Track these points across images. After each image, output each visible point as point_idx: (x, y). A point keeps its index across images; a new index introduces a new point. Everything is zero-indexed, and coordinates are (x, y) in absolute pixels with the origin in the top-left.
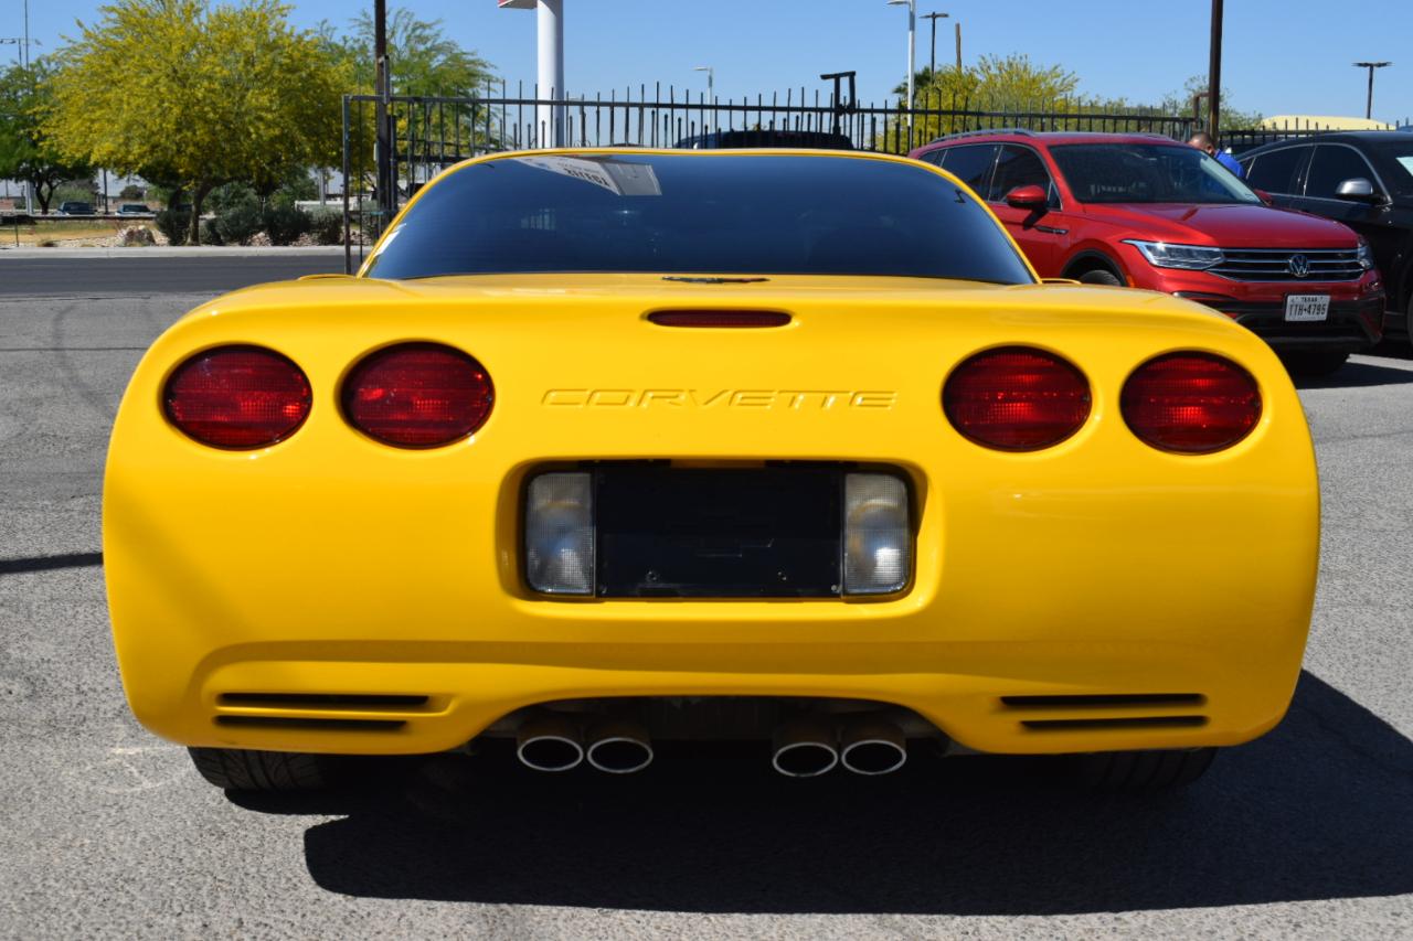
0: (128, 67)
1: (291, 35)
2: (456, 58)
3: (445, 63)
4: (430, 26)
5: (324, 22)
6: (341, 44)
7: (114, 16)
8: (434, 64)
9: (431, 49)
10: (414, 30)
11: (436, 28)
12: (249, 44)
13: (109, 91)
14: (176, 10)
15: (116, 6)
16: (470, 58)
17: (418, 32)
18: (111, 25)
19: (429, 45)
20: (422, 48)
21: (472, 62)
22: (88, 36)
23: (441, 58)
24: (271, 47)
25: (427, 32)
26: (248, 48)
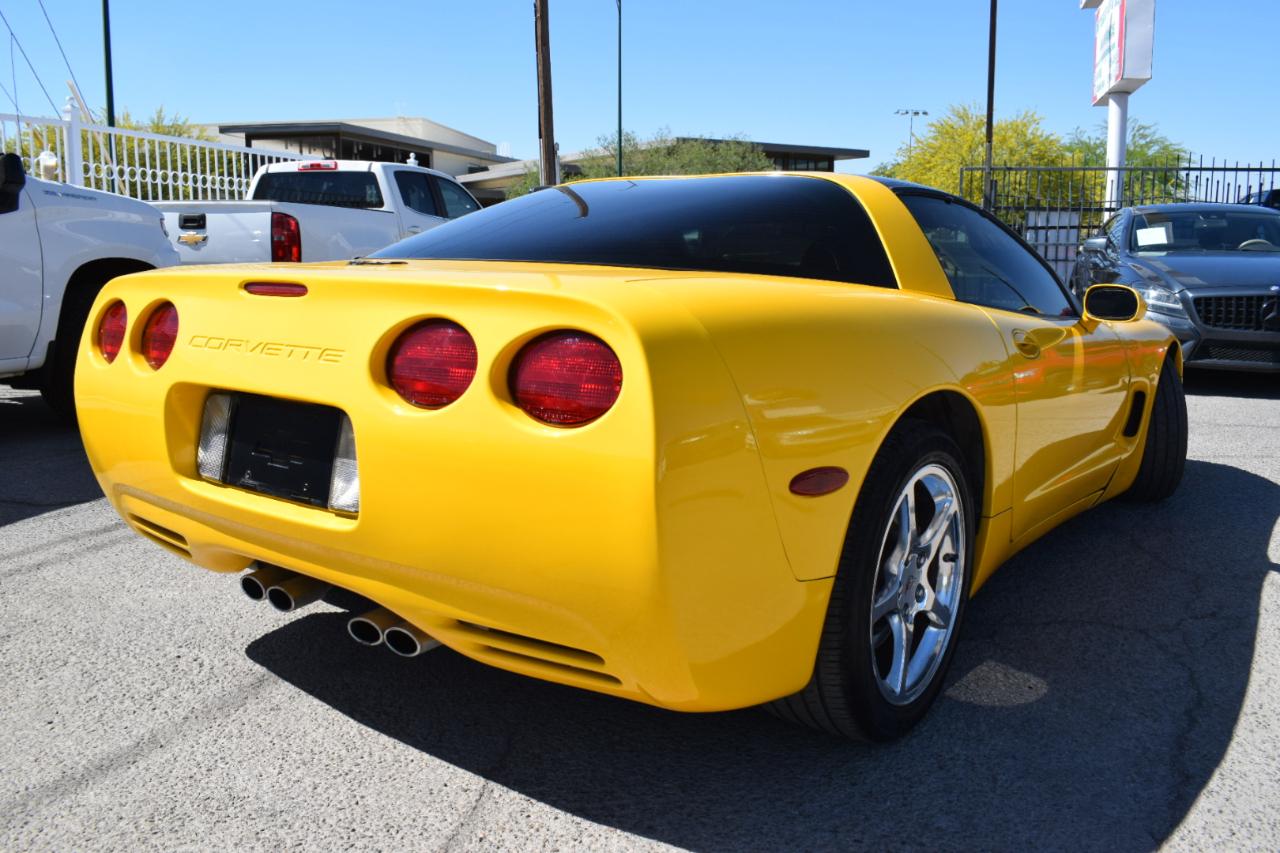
0: (937, 159)
1: (1041, 136)
2: (1165, 148)
3: (1158, 152)
4: (1149, 128)
5: (1078, 128)
6: (1088, 141)
7: (933, 129)
8: (1151, 152)
9: (1151, 142)
10: (1138, 130)
11: (1153, 129)
12: (1012, 143)
13: (925, 174)
14: (971, 124)
15: (935, 123)
16: (1176, 147)
17: (1141, 132)
18: (932, 134)
19: (1148, 140)
20: (1143, 142)
21: (1178, 150)
22: (918, 141)
23: (1156, 148)
24: (1028, 144)
25: (1147, 132)
26: (1011, 145)
